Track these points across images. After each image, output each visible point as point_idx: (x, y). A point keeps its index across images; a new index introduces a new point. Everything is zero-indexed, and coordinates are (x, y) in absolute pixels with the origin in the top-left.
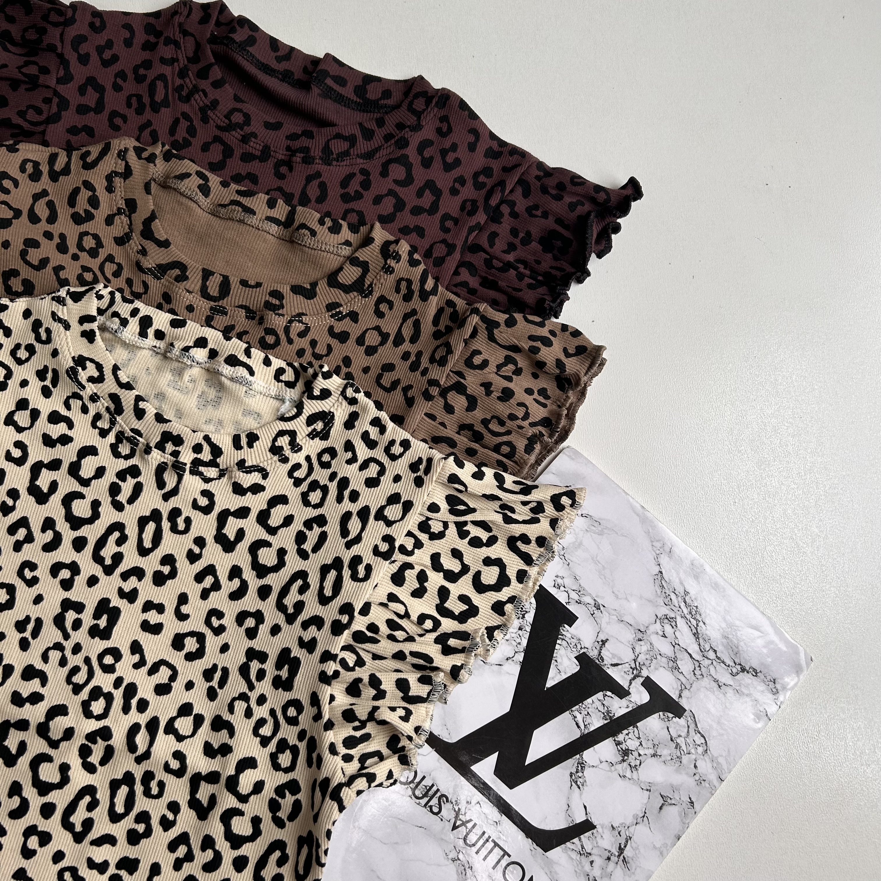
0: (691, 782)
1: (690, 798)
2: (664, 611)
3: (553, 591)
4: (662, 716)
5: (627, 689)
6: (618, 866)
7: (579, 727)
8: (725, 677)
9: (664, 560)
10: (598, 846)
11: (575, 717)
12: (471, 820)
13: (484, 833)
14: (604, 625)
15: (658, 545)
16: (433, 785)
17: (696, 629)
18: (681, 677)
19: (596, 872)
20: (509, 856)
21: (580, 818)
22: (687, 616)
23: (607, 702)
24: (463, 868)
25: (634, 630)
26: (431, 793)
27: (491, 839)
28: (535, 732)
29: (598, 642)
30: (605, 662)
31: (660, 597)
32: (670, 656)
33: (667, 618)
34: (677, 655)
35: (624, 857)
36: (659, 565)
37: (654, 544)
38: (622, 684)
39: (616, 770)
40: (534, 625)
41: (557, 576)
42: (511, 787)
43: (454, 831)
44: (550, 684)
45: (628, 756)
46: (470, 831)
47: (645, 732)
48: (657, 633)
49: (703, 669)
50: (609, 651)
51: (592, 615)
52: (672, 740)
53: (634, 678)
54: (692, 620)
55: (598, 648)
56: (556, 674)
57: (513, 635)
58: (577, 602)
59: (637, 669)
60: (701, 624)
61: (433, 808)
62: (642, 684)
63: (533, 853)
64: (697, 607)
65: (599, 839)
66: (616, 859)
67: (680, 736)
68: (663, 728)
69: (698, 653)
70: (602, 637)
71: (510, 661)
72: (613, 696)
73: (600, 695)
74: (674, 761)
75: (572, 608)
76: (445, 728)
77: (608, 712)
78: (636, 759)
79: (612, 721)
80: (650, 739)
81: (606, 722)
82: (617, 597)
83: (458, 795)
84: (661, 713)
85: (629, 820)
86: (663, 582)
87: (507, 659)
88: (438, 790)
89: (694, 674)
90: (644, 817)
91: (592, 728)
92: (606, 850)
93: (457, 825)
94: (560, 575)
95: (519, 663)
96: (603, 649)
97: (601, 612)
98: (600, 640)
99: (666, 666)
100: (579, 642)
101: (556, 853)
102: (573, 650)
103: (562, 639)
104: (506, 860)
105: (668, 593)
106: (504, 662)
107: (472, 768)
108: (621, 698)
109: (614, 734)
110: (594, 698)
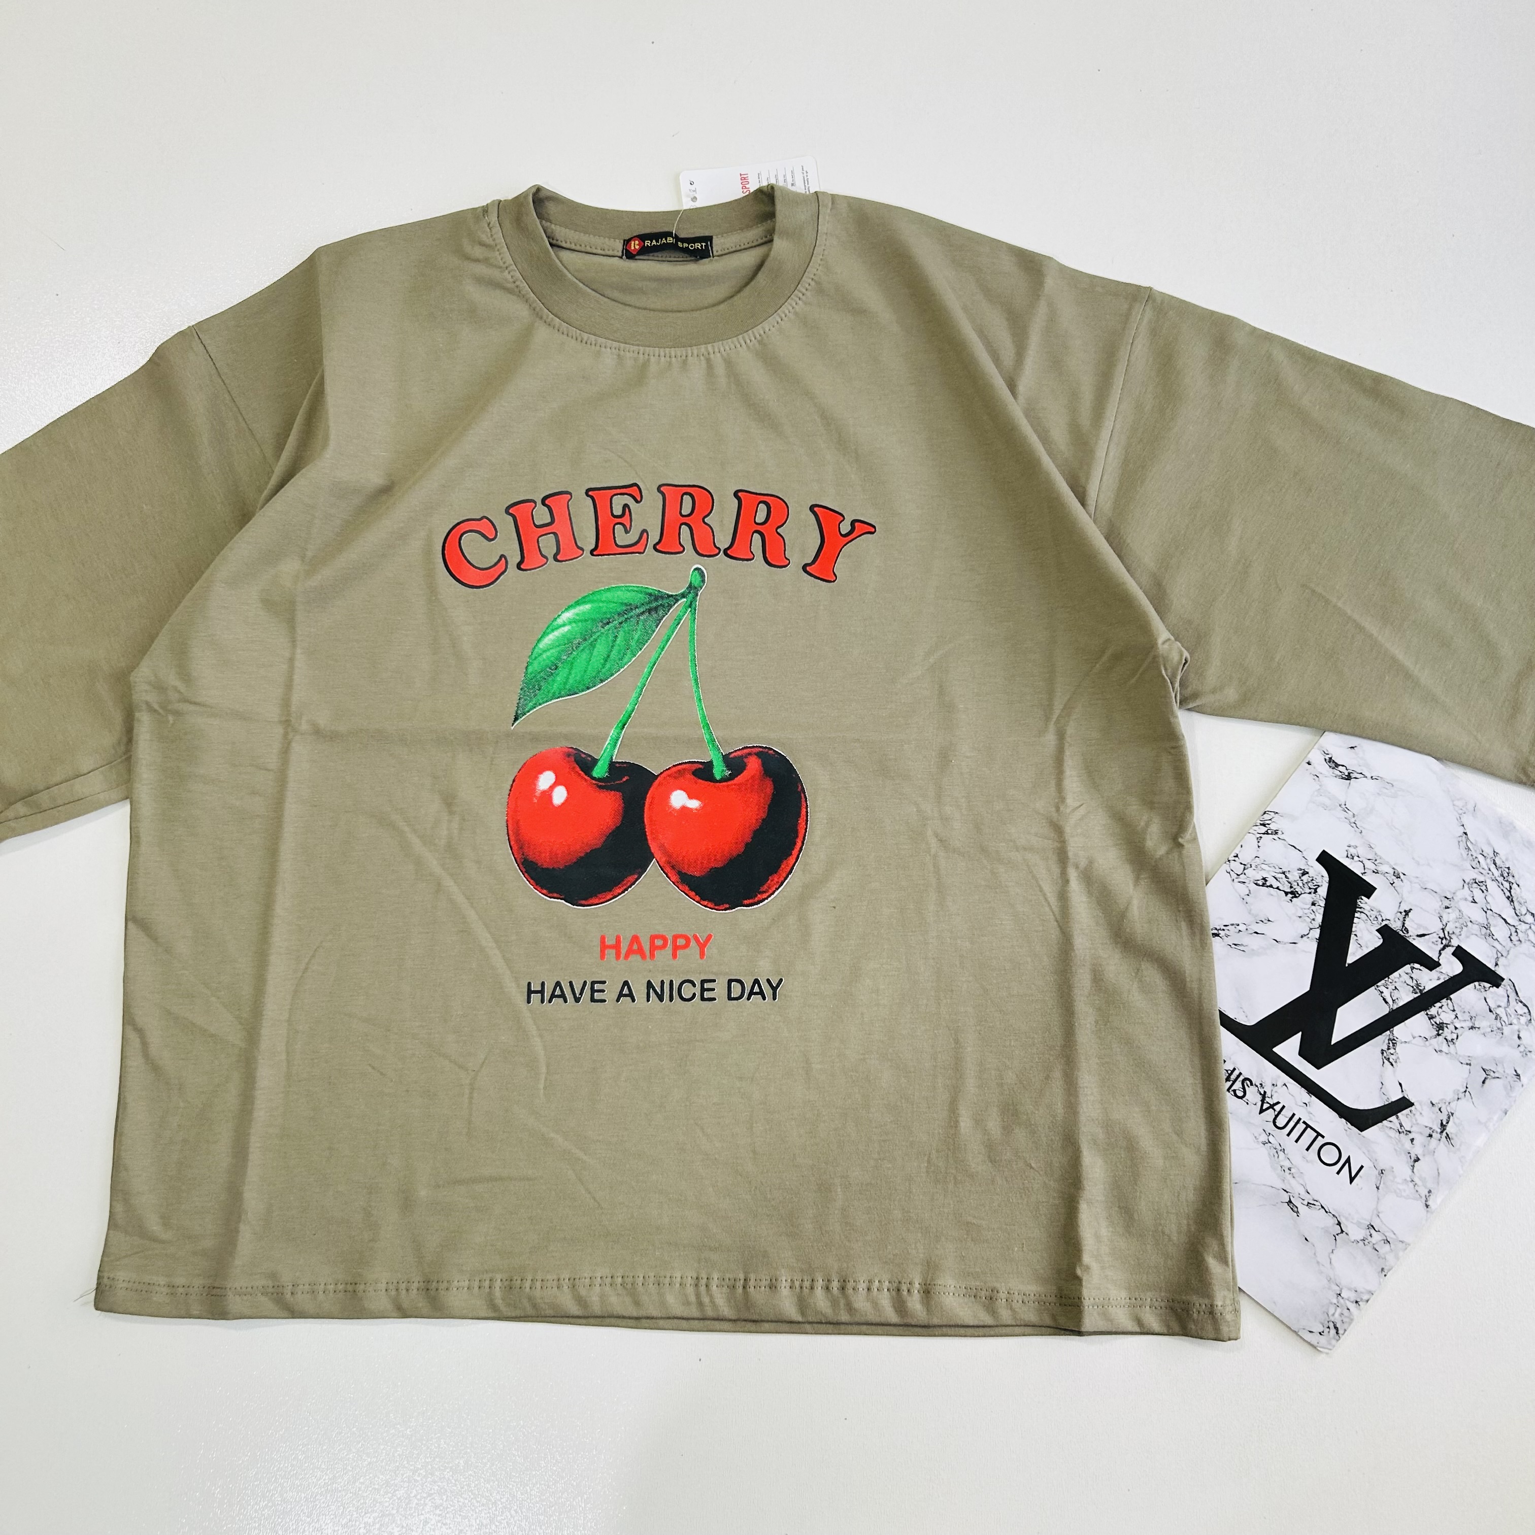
0: (1516, 1054)
1: (1515, 1071)
2: (1471, 875)
3: (1346, 862)
4: (1478, 987)
5: (1437, 960)
6: (1442, 1143)
7: (1386, 1002)
9: (1468, 820)
10: (1418, 1124)
11: (1382, 992)
12: (1278, 1103)
13: (1294, 1115)
14: (1405, 895)
15: (1459, 804)
16: (1234, 1069)
17: (1510, 892)
18: (1496, 944)
19: (1417, 1150)
20: (1323, 1137)
21: (1395, 1096)
22: (1498, 879)
23: (1416, 974)
24: (1275, 1151)
25: (1440, 897)
26: (1233, 1077)
27: (1302, 1121)
28: (1339, 1010)
29: (1401, 913)
30: (1409, 934)
31: (1466, 860)
32: (1482, 922)
33: (1476, 883)
34: (1490, 921)
35: (1447, 1133)
36: (1463, 826)
37: (1455, 803)
38: (1430, 955)
39: (1430, 1045)
40: (1327, 900)
41: (1349, 846)
42: (1318, 1068)
43: (1263, 1114)
44: (1350, 959)
45: (1443, 1030)
46: (1279, 1113)
47: (1460, 1004)
48: (1466, 899)
49: (1520, 934)
50: (1413, 921)
51: (1392, 884)
52: (1491, 1011)
53: (1443, 949)
54: (1504, 883)
55: (1402, 919)
56: (1357, 949)
57: (1306, 911)
58: (1374, 872)
59: (1446, 939)
60: (1514, 886)
61: (1237, 1092)
62: (1454, 954)
63: (1348, 1132)
64: (1509, 868)
65: (1418, 1116)
66: (1439, 1136)
67: (1499, 1006)
68: (1480, 999)
69: (1513, 917)
70: (1405, 907)
71: (1305, 938)
72: (1422, 968)
73: (1407, 968)
74: (1495, 1032)
75: (1369, 878)
76: (1241, 1010)
77: (1418, 985)
78: (1452, 1032)
79: (1422, 994)
80: (1466, 1011)
81: (1416, 996)
82: (1418, 863)
83: (1262, 1078)
84: (1477, 983)
85: (1450, 1096)
86: (1469, 844)
87: (1302, 937)
88: (1240, 1074)
89: (1511, 940)
90: (1465, 1092)
91: (1401, 1003)
92: (1426, 1127)
93: (1264, 1108)
94: (1352, 844)
95: (1315, 940)
96: (1407, 919)
97: (1402, 880)
98: (1402, 911)
99: (1478, 933)
100: (1380, 914)
101: (1373, 1132)
102: (1374, 922)
103: (1361, 912)
104: (1320, 1141)
105: (1475, 855)
106: (1298, 940)
107: (1275, 1050)
108: (1431, 970)
109: (1426, 1008)
110: (1401, 971)
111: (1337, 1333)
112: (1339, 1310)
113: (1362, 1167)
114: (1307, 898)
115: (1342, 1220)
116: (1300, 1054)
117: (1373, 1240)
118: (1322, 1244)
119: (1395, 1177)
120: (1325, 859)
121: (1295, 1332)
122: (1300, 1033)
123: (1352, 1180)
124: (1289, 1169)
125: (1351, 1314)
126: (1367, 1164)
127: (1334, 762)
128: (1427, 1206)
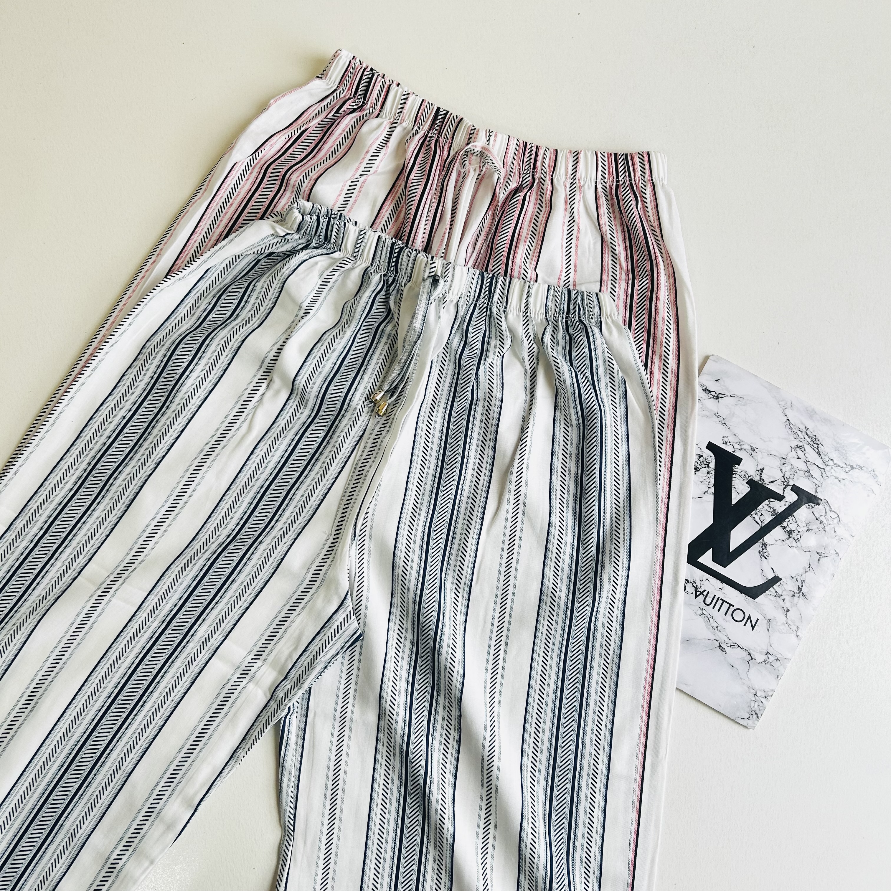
0: (834, 541)
1: (836, 551)
2: (795, 443)
3: (723, 446)
4: (808, 506)
5: (782, 494)
6: (800, 598)
7: (758, 523)
8: (843, 475)
9: (788, 412)
10: (786, 590)
11: (754, 518)
12: (705, 590)
13: (715, 596)
14: (759, 460)
15: (782, 403)
17: (818, 449)
18: (814, 480)
19: (787, 605)
20: (733, 606)
21: (770, 576)
22: (810, 443)
23: (772, 504)
24: (708, 618)
25: (779, 458)
27: (720, 599)
28: (731, 532)
29: (758, 471)
30: (765, 482)
31: (791, 435)
32: (804, 469)
33: (798, 447)
34: (809, 468)
35: (802, 593)
36: (786, 416)
37: (780, 403)
38: (779, 493)
39: (786, 544)
40: (715, 469)
41: (724, 437)
42: (725, 567)
43: (697, 598)
44: (734, 502)
45: (792, 534)
46: (707, 596)
47: (800, 518)
48: (794, 457)
49: (827, 472)
50: (766, 474)
51: (751, 455)
52: (817, 519)
53: (785, 488)
54: (814, 445)
55: (759, 474)
56: (736, 496)
57: (705, 478)
58: (740, 450)
59: (786, 482)
60: (820, 446)
62: (792, 490)
63: (747, 601)
64: (815, 436)
65: (785, 586)
66: (798, 595)
67: (821, 516)
68: (810, 513)
69: (822, 464)
70: (760, 467)
71: (706, 494)
72: (775, 500)
73: (767, 502)
74: (821, 531)
75: (738, 454)
77: (774, 510)
78: (797, 535)
79: (777, 515)
80: (803, 521)
81: (774, 517)
82: (764, 441)
83: (694, 578)
84: (807, 505)
85: (801, 571)
86: (791, 425)
87: (704, 493)
89: (822, 477)
90: (809, 567)
91: (766, 522)
92: (790, 591)
93: (698, 594)
94: (725, 436)
95: (712, 493)
96: (762, 474)
97: (756, 452)
98: (759, 469)
99: (804, 476)
100: (747, 474)
101: (761, 599)
102: (744, 478)
103: (736, 474)
104: (732, 609)
105: (795, 431)
106: (702, 495)
107: (698, 560)
108: (780, 501)
109: (780, 523)
110: (763, 504)
111: (757, 717)
112: (757, 704)
113: (758, 620)
114: (704, 471)
115: (751, 652)
116: (713, 561)
117: (770, 660)
118: (741, 667)
119: (777, 622)
120: (711, 446)
121: (734, 721)
122: (711, 549)
123: (753, 628)
124: (717, 627)
125: (764, 705)
126: (760, 617)
127: (708, 390)
128: (797, 636)
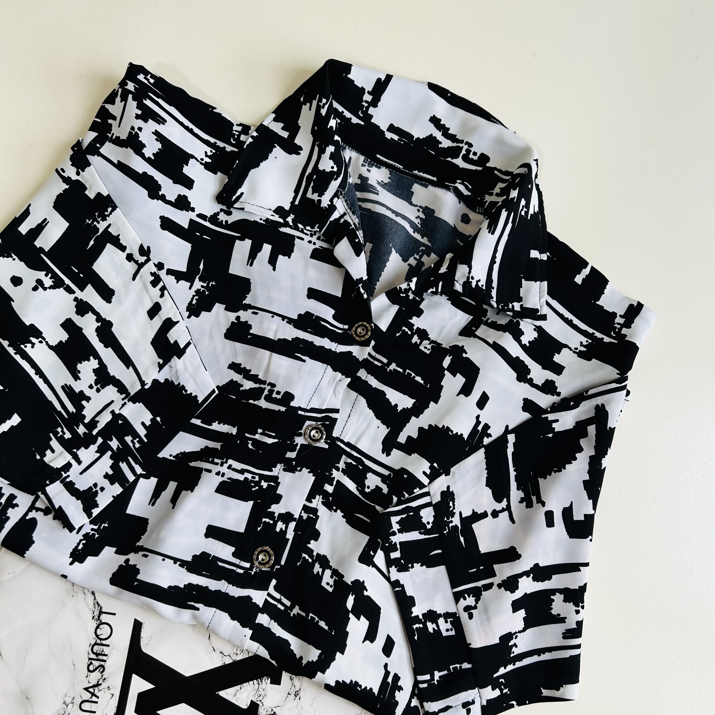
12: (98, 697)
14: (286, 707)
16: (106, 655)
26: (101, 657)
28: (183, 704)
29: (272, 710)
42: (136, 711)
43: (84, 691)
46: (91, 702)
51: (289, 694)
56: (231, 694)
61: (91, 666)
70: (277, 710)
71: (221, 655)
75: (284, 677)
76: (150, 639)
82: (312, 704)
83: (109, 677)
87: (221, 652)
88: (105, 661)
93: (90, 690)
95: (224, 663)
97: (295, 699)
98: (274, 711)
100: (263, 696)
102: (256, 695)
103: (258, 683)
106: (218, 652)
107: (134, 675)
